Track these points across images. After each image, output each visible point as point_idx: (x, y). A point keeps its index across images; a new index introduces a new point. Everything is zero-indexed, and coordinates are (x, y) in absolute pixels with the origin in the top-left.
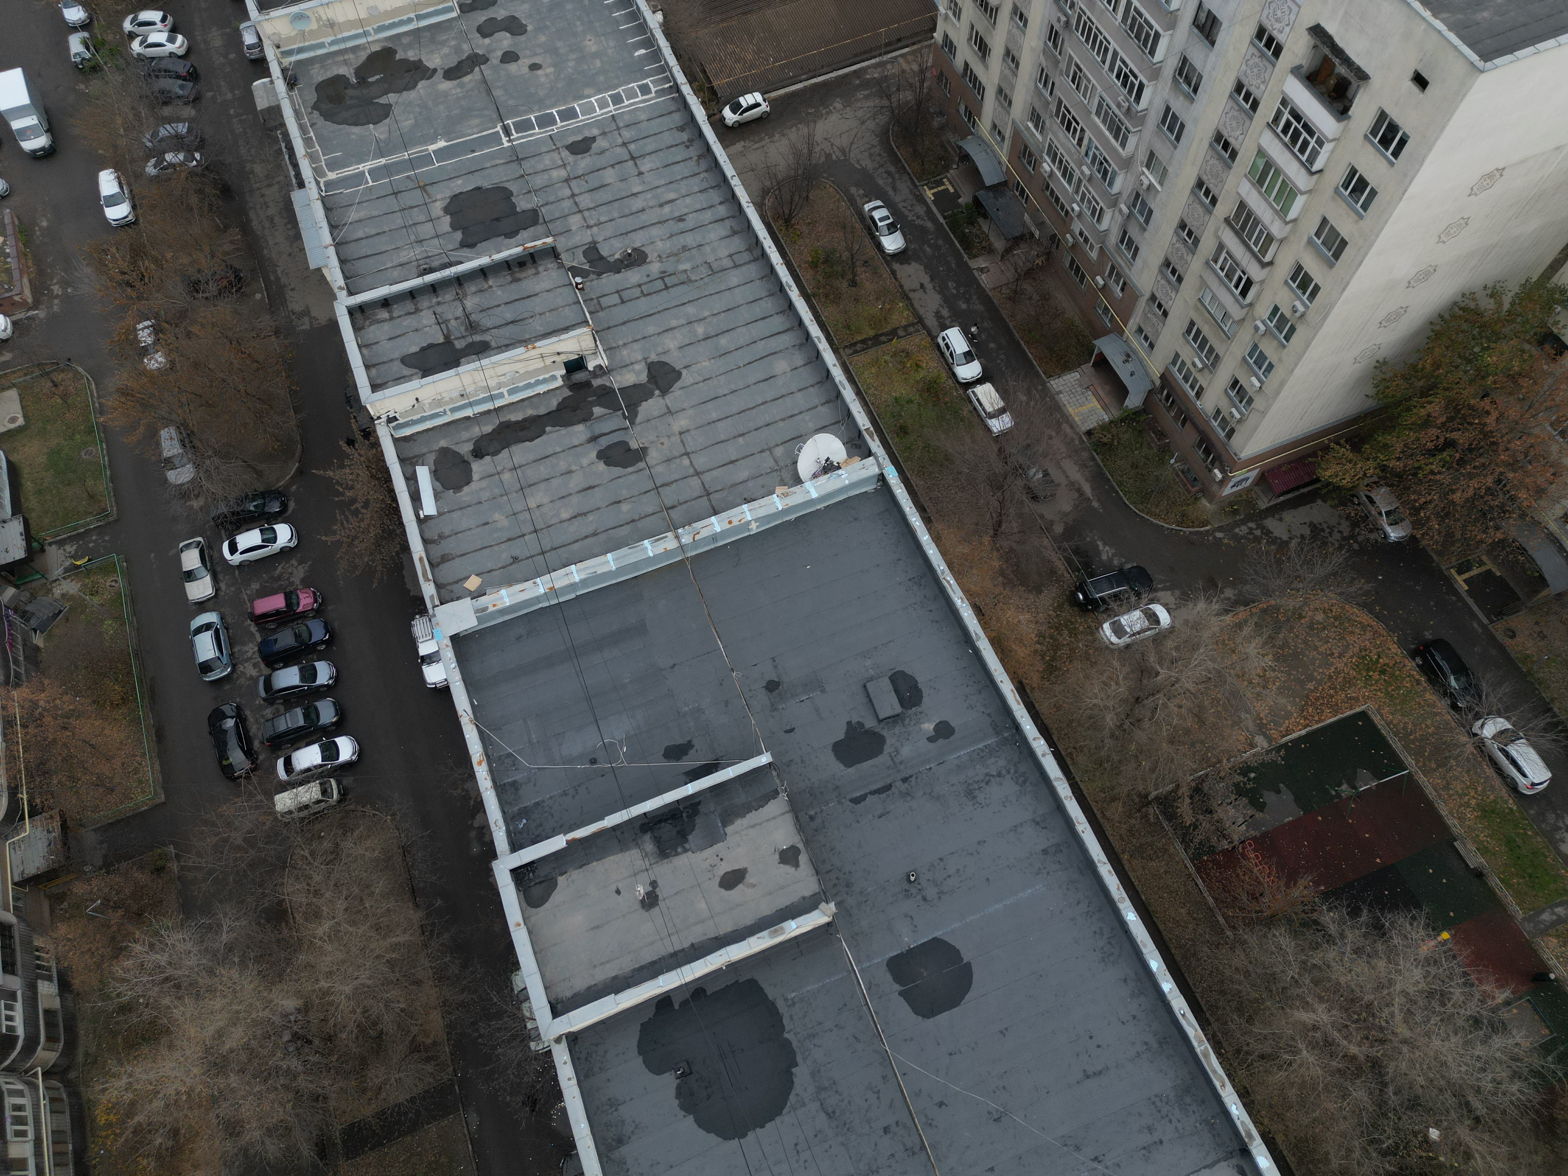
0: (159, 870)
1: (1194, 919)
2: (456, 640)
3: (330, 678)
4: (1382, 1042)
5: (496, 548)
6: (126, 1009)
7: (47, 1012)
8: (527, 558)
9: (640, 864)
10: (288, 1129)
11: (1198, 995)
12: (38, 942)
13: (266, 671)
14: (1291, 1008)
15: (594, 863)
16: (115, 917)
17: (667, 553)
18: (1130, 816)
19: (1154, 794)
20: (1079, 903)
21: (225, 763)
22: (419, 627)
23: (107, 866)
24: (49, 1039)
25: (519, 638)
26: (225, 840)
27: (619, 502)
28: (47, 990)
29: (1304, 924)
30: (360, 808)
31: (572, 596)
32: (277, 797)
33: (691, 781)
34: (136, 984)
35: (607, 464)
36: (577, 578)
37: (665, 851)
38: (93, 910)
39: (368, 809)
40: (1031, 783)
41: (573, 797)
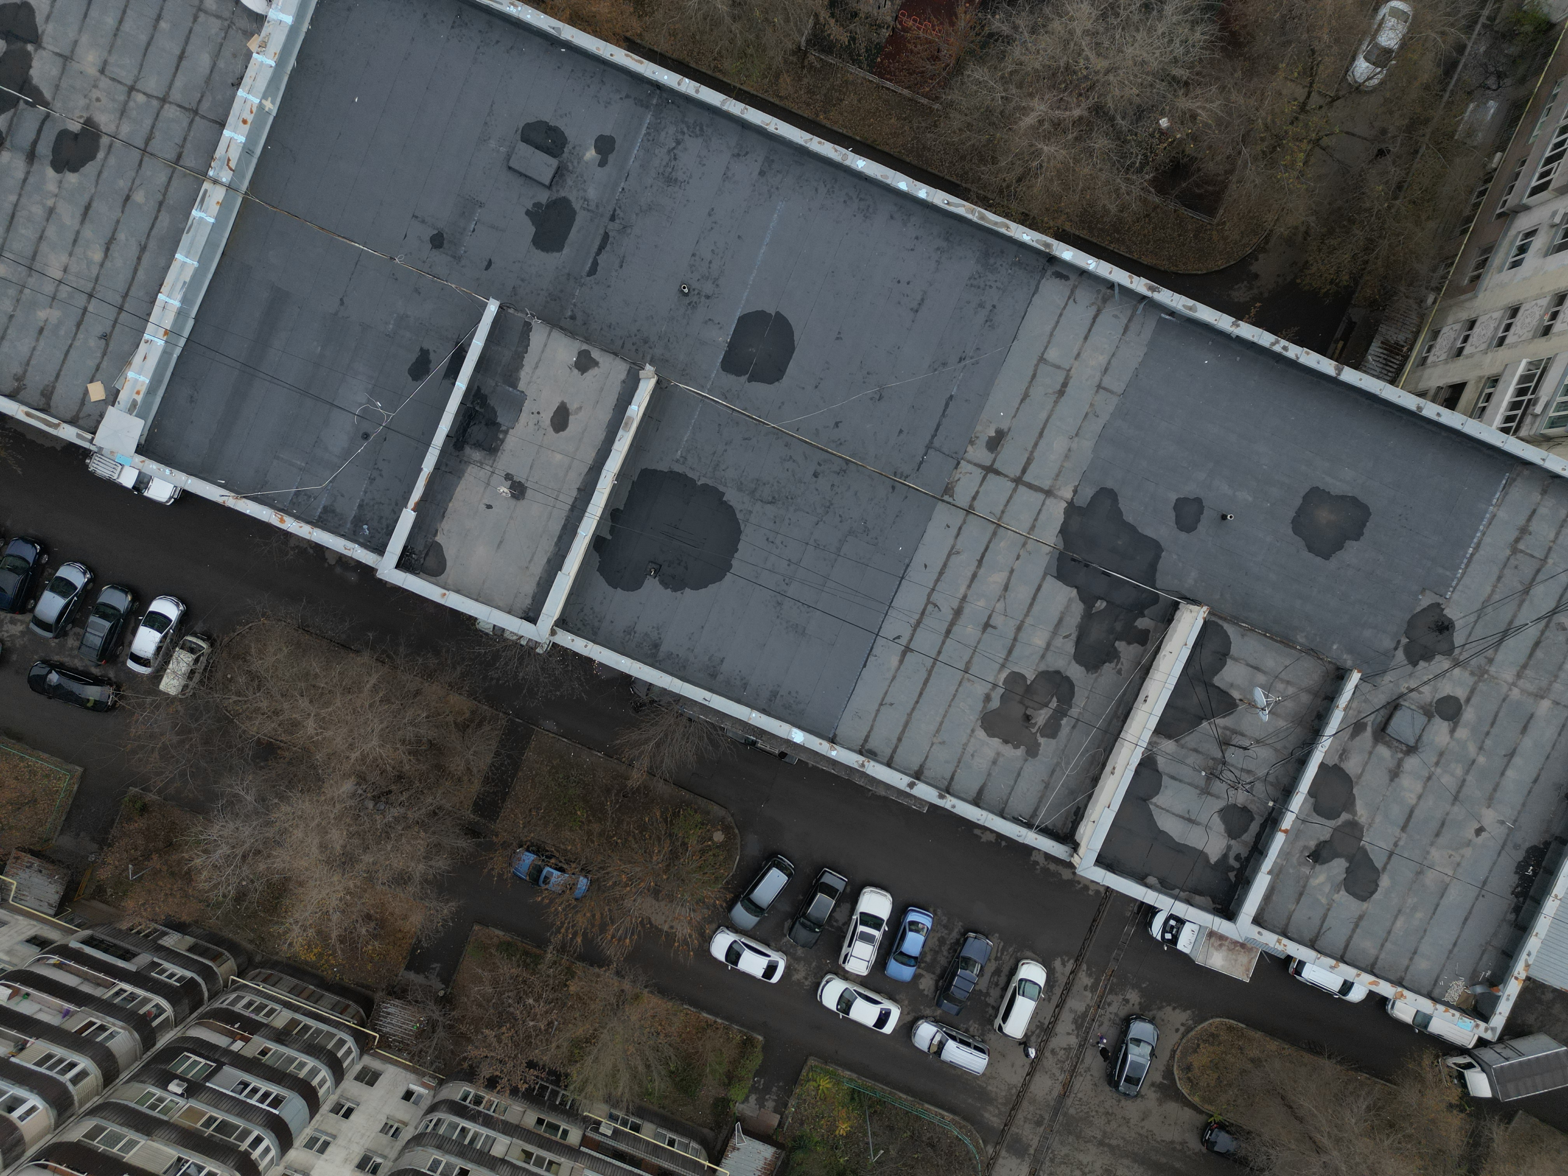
0: (144, 809)
1: (905, 119)
2: (142, 449)
3: (84, 573)
4: (1091, 88)
5: (77, 343)
6: (240, 897)
7: (190, 950)
8: (114, 326)
9: (483, 474)
10: (438, 845)
11: (947, 177)
12: (124, 926)
13: (28, 617)
14: (1016, 123)
15: (450, 505)
16: (156, 862)
17: (224, 206)
18: (800, 79)
19: (803, 44)
20: (816, 190)
21: (90, 705)
22: (99, 467)
23: (103, 842)
24: (213, 959)
25: (192, 400)
26: (165, 747)
27: (128, 198)
28: (172, 940)
29: (984, 46)
30: (232, 635)
31: (190, 323)
32: (162, 687)
33: (456, 379)
34: (227, 880)
35: (74, 170)
36: (175, 303)
37: (491, 447)
38: (134, 874)
39: (239, 629)
40: (707, 126)
41: (381, 475)
